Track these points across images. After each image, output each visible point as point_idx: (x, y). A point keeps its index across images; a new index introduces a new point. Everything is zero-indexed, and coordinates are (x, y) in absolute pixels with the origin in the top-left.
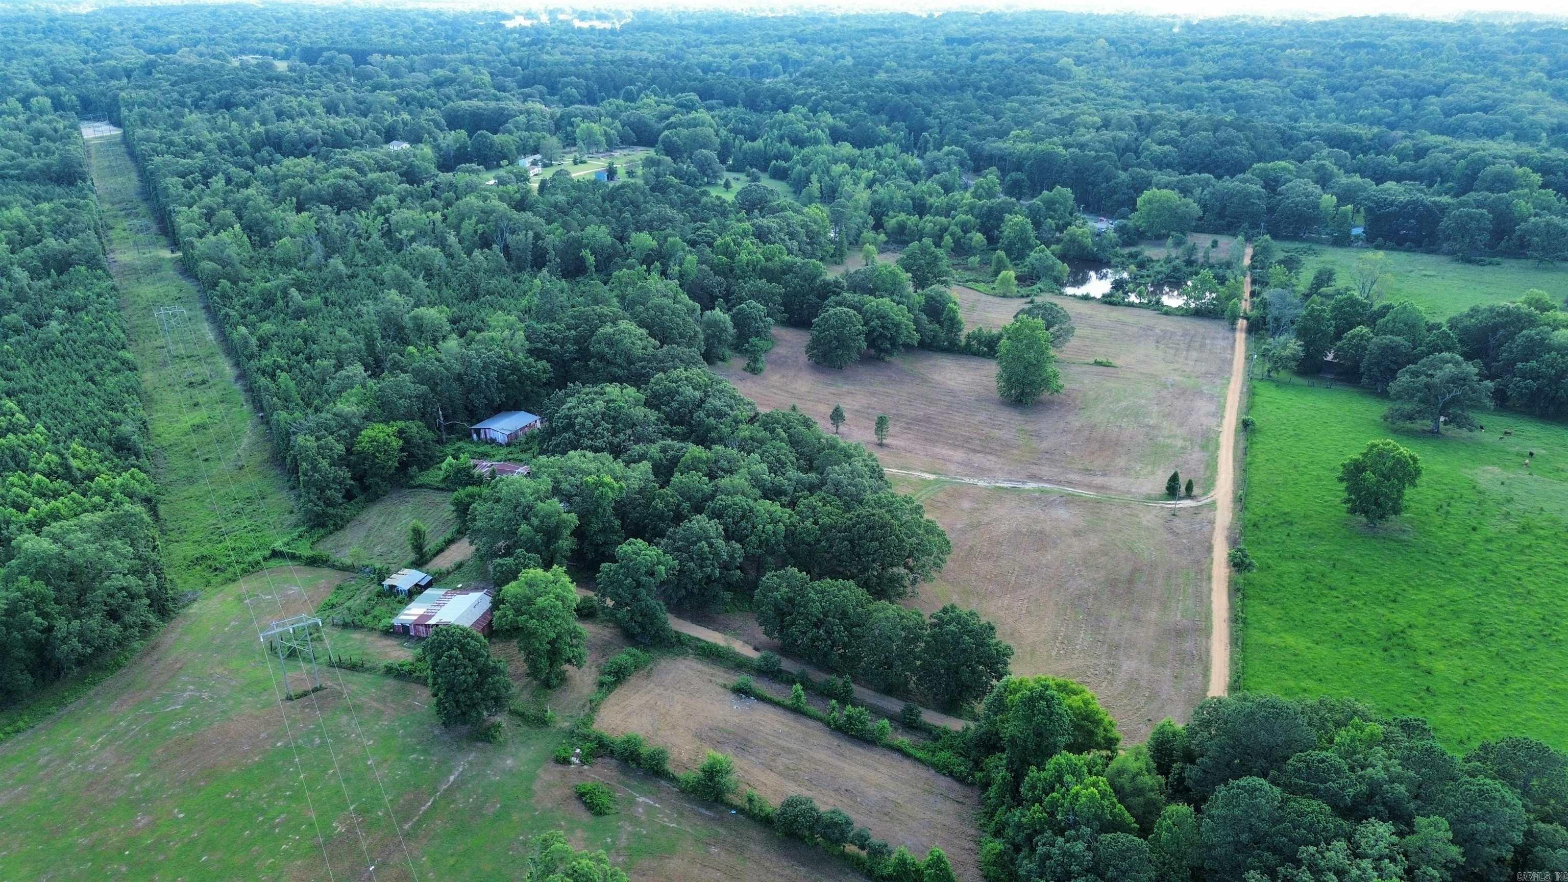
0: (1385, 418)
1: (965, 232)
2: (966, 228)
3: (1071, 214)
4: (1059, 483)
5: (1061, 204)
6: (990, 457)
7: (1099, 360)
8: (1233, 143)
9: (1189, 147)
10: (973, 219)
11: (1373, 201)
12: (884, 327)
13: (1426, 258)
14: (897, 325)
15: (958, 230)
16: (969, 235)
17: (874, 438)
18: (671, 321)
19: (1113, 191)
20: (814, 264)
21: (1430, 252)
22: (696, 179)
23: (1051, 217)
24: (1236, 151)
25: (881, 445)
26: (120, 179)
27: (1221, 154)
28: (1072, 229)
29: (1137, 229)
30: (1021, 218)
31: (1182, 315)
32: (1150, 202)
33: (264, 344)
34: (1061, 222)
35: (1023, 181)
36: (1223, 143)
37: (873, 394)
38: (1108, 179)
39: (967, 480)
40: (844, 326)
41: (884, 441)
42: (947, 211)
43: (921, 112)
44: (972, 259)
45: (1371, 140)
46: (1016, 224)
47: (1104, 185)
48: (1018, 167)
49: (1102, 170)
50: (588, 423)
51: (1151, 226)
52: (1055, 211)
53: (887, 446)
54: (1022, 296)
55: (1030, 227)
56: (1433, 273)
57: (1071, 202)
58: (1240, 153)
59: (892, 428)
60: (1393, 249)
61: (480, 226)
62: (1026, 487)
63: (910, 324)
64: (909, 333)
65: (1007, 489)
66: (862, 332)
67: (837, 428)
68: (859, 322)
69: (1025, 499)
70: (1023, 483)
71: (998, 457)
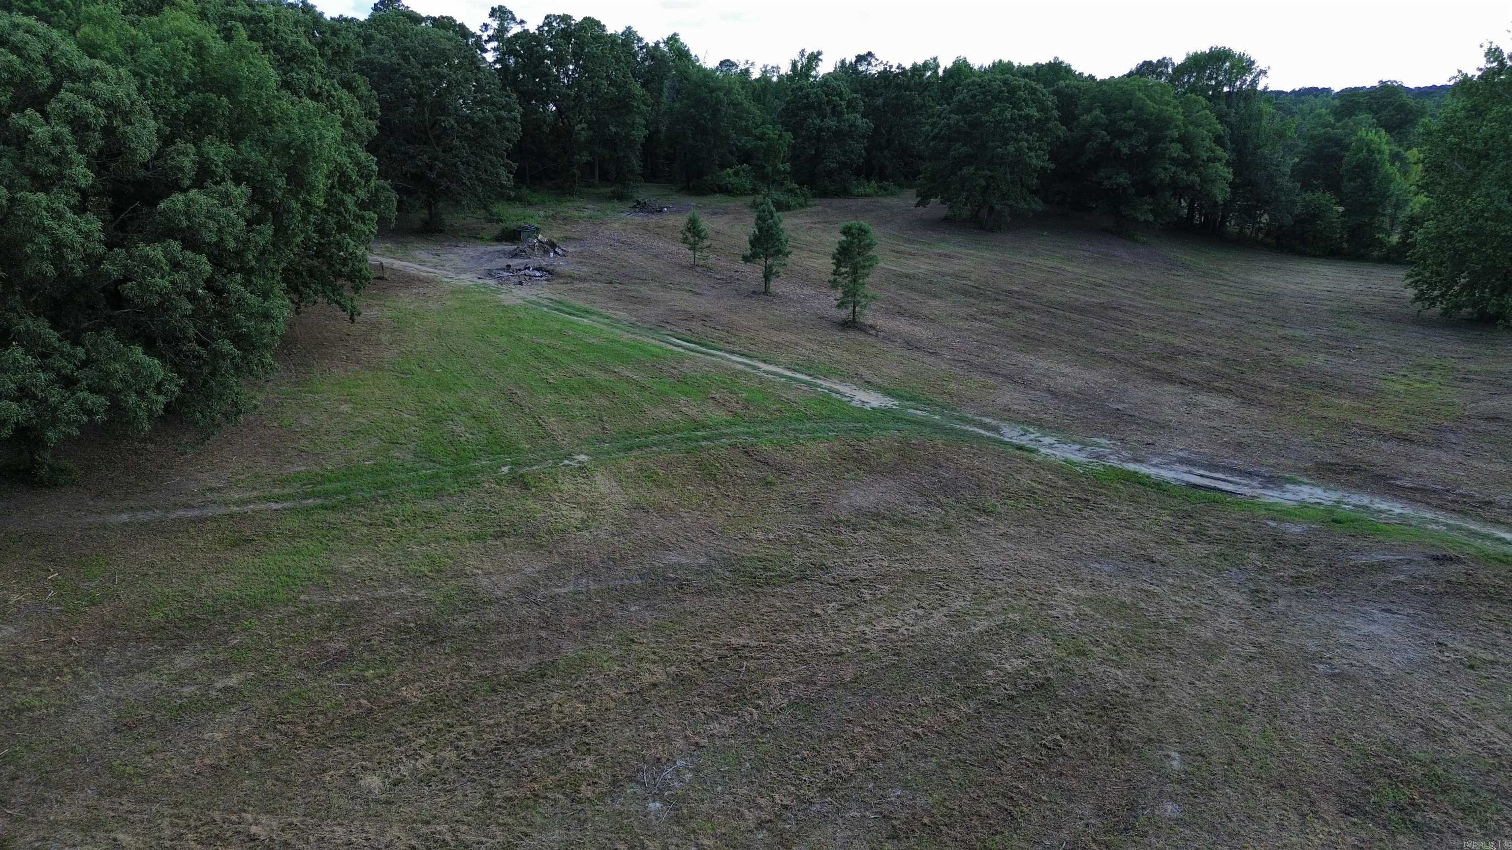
25: (850, 325)
37: (1005, 263)
39: (1011, 434)
41: (868, 317)
53: (862, 329)
62: (1272, 496)
63: (1205, 147)
64: (1189, 164)
65: (1160, 486)
66: (1041, 126)
67: (768, 275)
68: (1042, 109)
69: (1200, 534)
70: (1272, 481)
71: (1247, 402)
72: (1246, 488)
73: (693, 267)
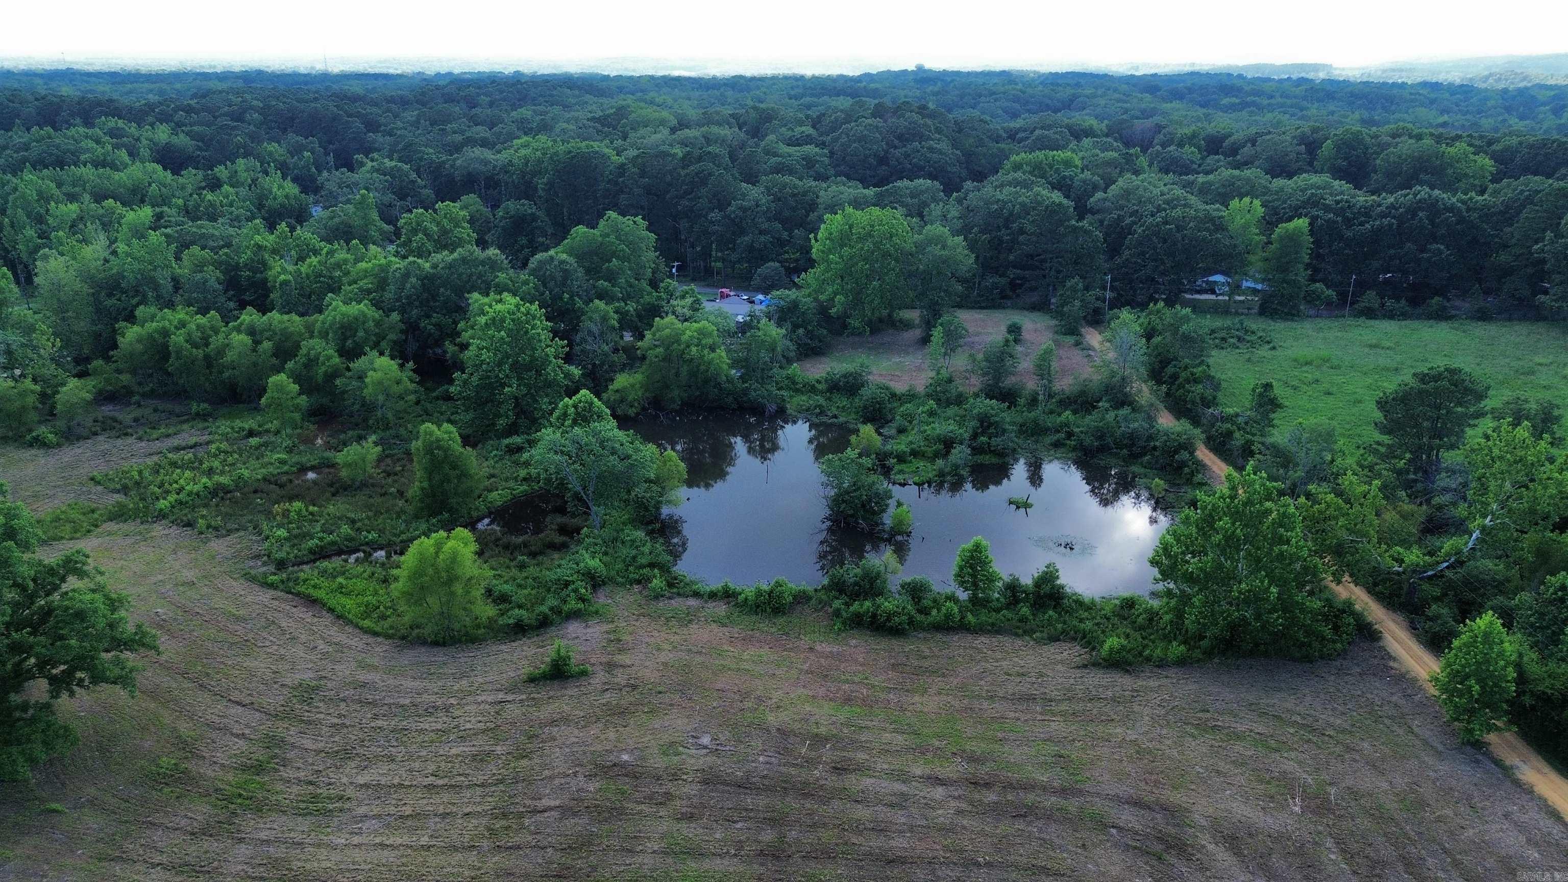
1: (350, 353)
2: (350, 341)
3: (654, 284)
5: (623, 259)
8: (921, 138)
10: (373, 313)
15: (325, 352)
16: (359, 364)
19: (737, 227)
24: (931, 149)
27: (907, 156)
28: (667, 324)
29: (823, 310)
30: (511, 301)
32: (843, 239)
34: (631, 307)
35: (534, 218)
38: (721, 204)
43: (358, 124)
46: (496, 323)
48: (526, 190)
49: (704, 182)
51: (857, 300)
52: (611, 277)
54: (520, 630)
55: (541, 328)
57: (650, 256)
58: (940, 152)
60: (1404, 316)
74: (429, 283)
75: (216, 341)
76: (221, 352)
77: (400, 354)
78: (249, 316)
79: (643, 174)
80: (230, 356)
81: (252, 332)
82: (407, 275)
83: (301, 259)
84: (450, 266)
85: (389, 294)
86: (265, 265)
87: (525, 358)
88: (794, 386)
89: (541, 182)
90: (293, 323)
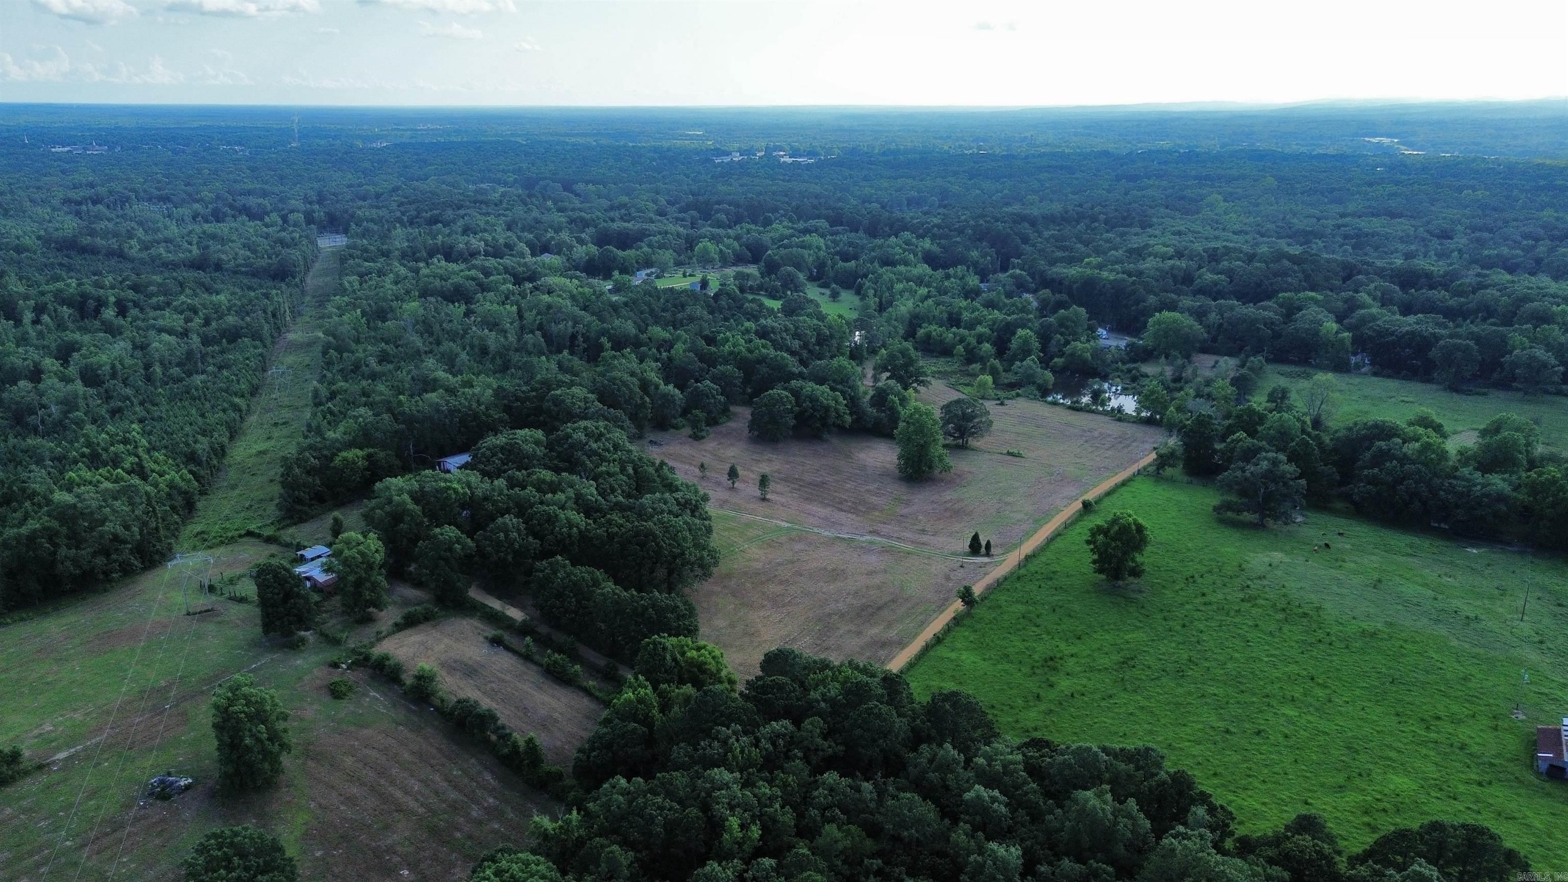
0: (1215, 509)
1: (979, 342)
2: (980, 339)
4: (889, 537)
5: (1073, 321)
6: (850, 515)
7: (1011, 451)
9: (1241, 276)
10: (989, 331)
11: (1374, 330)
12: (815, 410)
13: (1418, 387)
14: (827, 409)
15: (973, 341)
16: (981, 346)
17: (758, 493)
18: (619, 390)
20: (782, 357)
21: (1423, 381)
22: (777, 292)
23: (1061, 334)
25: (764, 499)
26: (328, 279)
27: (1271, 284)
28: (1075, 344)
29: (1144, 348)
30: (1027, 331)
31: (1134, 422)
32: (1159, 323)
33: (333, 396)
36: (1276, 275)
37: (788, 463)
39: (816, 530)
40: (774, 405)
41: (768, 497)
42: (971, 326)
44: (974, 366)
45: (1443, 277)
46: (1022, 336)
47: (1133, 308)
48: (1069, 288)
49: (1134, 294)
50: (488, 453)
51: (1157, 345)
52: (1067, 328)
53: (768, 500)
55: (1033, 340)
56: (1411, 399)
57: (1085, 321)
59: (772, 486)
61: (539, 317)
62: (861, 539)
63: (841, 408)
64: (839, 416)
65: (844, 539)
66: (791, 411)
67: (733, 483)
68: (791, 403)
69: (851, 547)
70: (862, 536)
71: (858, 516)
72: (858, 537)
73: (703, 478)
74: (1008, 324)
75: (944, 335)
76: (945, 339)
77: (994, 344)
78: (954, 329)
79: (1113, 288)
80: (948, 340)
81: (954, 334)
82: (1002, 321)
83: (973, 312)
84: (1016, 320)
85: (995, 327)
86: (961, 314)
87: (1026, 348)
88: (1117, 369)
89: (1075, 286)
90: (966, 332)
